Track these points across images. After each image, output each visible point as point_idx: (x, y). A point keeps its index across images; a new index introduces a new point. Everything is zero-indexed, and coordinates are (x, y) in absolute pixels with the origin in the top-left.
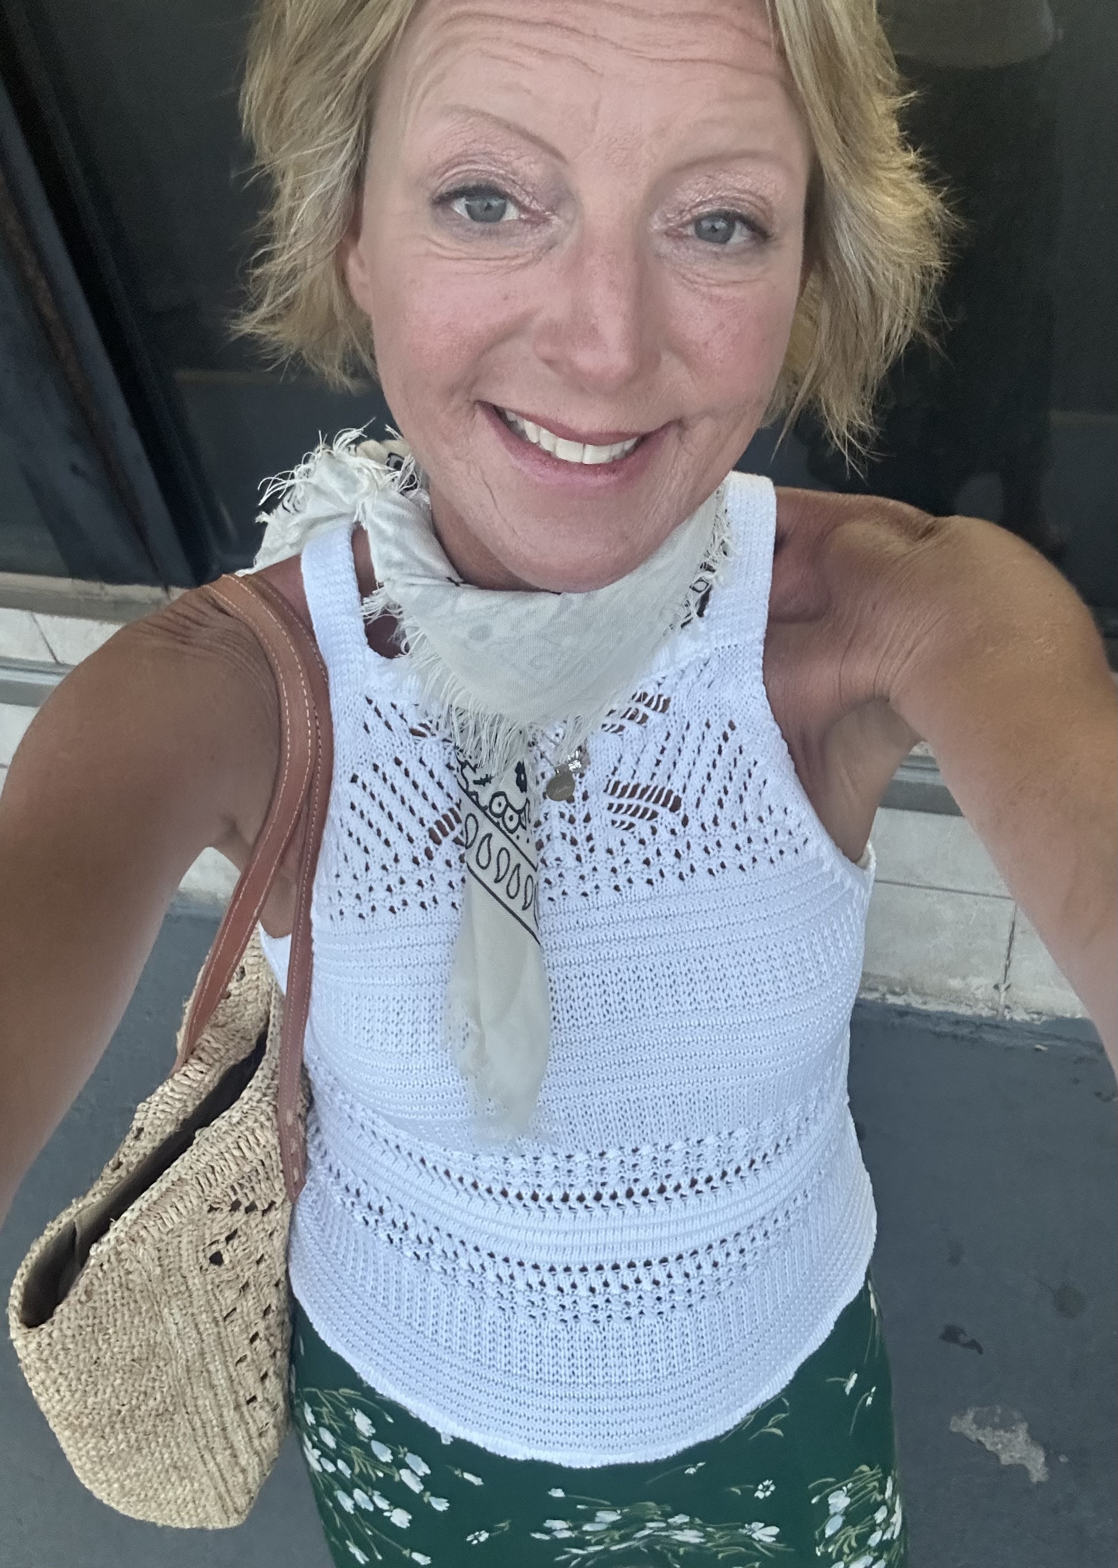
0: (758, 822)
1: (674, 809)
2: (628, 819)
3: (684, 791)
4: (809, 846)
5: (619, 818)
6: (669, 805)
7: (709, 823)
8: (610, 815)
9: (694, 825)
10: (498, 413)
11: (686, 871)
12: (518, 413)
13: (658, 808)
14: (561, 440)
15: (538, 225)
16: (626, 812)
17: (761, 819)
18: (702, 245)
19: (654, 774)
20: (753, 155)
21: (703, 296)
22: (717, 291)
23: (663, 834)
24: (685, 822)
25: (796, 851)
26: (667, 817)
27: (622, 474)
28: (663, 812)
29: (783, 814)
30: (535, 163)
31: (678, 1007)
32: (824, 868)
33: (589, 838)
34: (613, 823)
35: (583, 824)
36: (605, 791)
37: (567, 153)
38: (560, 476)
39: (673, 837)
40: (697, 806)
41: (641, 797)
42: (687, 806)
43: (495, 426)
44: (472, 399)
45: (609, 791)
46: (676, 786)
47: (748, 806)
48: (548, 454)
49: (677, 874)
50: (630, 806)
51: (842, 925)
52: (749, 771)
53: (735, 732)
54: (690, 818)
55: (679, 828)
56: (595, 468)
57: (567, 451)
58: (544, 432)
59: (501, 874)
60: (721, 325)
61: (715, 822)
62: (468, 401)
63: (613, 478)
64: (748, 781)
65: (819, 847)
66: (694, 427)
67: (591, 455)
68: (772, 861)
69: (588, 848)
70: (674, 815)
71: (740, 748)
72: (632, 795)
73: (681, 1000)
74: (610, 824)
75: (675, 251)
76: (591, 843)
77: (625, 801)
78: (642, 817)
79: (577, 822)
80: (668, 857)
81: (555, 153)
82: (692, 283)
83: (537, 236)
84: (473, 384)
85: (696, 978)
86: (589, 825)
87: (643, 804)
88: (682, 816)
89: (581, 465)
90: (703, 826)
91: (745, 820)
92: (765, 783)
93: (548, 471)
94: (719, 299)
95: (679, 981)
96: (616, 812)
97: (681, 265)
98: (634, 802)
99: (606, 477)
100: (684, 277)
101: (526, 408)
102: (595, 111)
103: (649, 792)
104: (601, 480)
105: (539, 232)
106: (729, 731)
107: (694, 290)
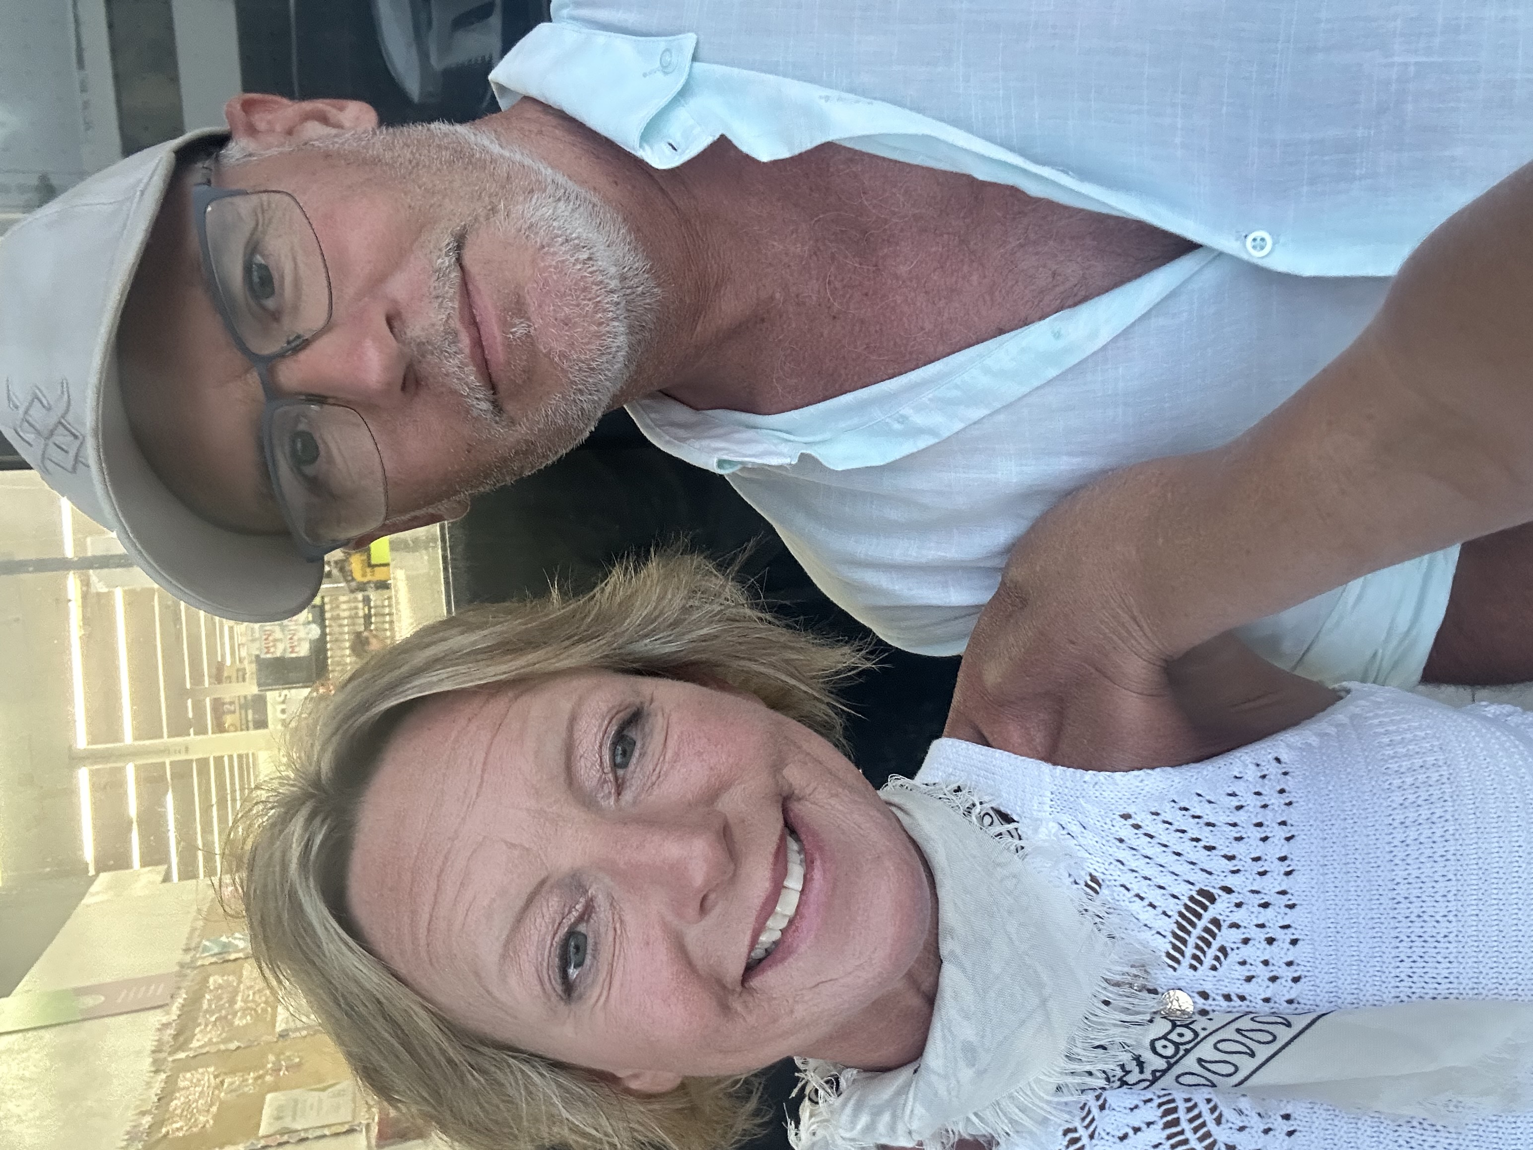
0: (1241, 812)
1: (1212, 899)
2: (1212, 952)
3: (1192, 884)
4: (1284, 757)
5: (1208, 961)
6: (1207, 903)
7: (1230, 865)
8: (1203, 970)
9: (1232, 881)
10: (752, 967)
11: (1284, 900)
12: (752, 947)
13: (1207, 916)
14: (778, 909)
15: (593, 907)
16: (1204, 953)
17: (1239, 808)
18: (631, 767)
19: (1164, 913)
20: (573, 720)
21: (672, 767)
22: (669, 754)
23: (1238, 916)
24: (1228, 890)
25: (1285, 774)
26: (1221, 908)
27: (817, 856)
28: (1213, 911)
29: (1241, 782)
30: (548, 901)
31: (1451, 937)
32: (1314, 744)
33: (1228, 998)
34: (1214, 968)
35: (1210, 1001)
36: (1175, 969)
37: (544, 874)
38: (810, 911)
39: (1244, 907)
40: (1210, 873)
41: (1189, 933)
42: (1212, 885)
43: (763, 971)
44: (739, 989)
45: (1176, 965)
46: (1185, 891)
47: (1221, 818)
48: (791, 922)
49: (1287, 910)
50: (1197, 947)
51: (1387, 733)
52: (1181, 809)
53: (1133, 816)
54: (1223, 884)
55: (1234, 898)
56: (807, 880)
57: (788, 905)
58: (770, 923)
59: (1245, 1049)
60: (700, 754)
61: (1231, 858)
62: (740, 994)
63: (818, 863)
64: (1191, 813)
65: (1288, 746)
66: (791, 785)
67: (794, 883)
68: (1290, 804)
69: (1240, 1003)
70: (1219, 900)
71: (1153, 814)
72: (1184, 942)
73: (1444, 932)
74: (1213, 973)
75: (633, 789)
76: (1234, 997)
77: (1189, 950)
78: (1214, 936)
79: (1207, 1008)
80: (1266, 916)
81: (543, 883)
82: (659, 777)
83: (602, 909)
84: (724, 987)
85: (1417, 911)
86: (1212, 995)
87: (1197, 932)
88: (1221, 892)
89: (802, 892)
90: (1233, 872)
91: (1235, 825)
92: (1199, 795)
93: (804, 925)
94: (677, 754)
95: (1419, 931)
96: (1201, 962)
97: (645, 784)
98: (1192, 941)
99: (816, 871)
100: (653, 784)
101: (747, 939)
102: (512, 846)
103: (1184, 923)
104: (817, 874)
105: (599, 906)
106: (1131, 821)
107: (666, 775)
